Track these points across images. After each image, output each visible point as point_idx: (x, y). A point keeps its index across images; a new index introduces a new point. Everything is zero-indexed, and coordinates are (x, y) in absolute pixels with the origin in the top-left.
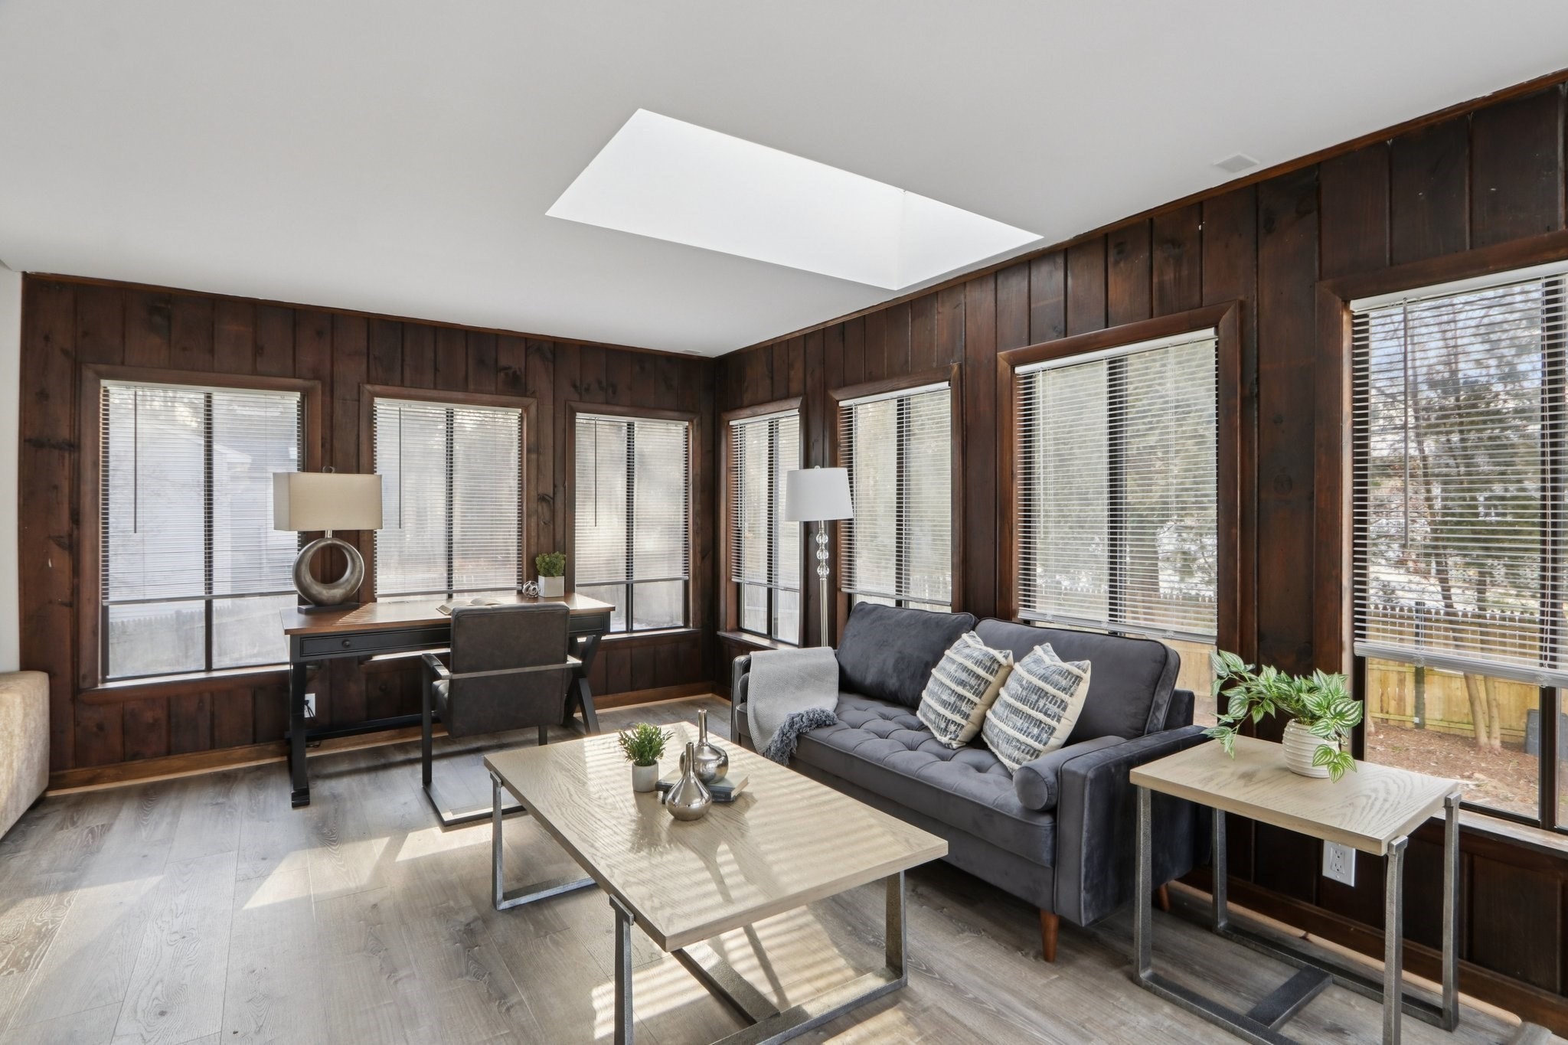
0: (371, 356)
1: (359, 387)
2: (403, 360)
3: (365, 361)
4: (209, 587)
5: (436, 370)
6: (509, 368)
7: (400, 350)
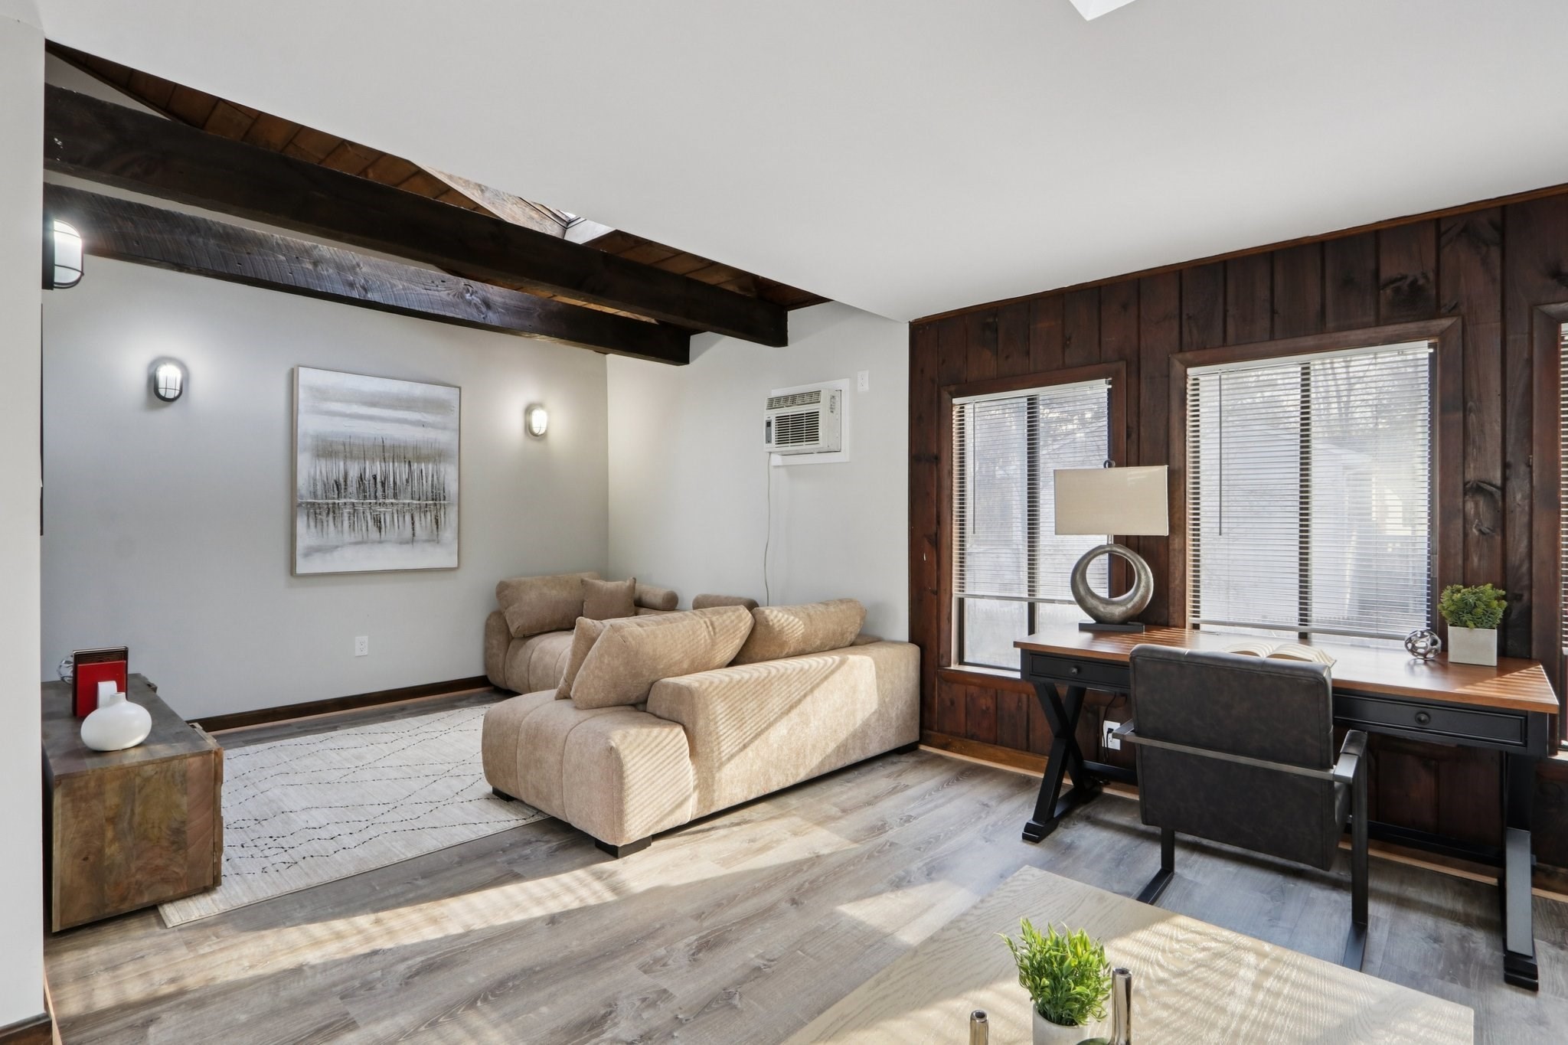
0: (1184, 317)
1: (1169, 359)
2: (1225, 312)
3: (1176, 324)
4: (1032, 590)
5: (1273, 312)
6: (1404, 278)
7: (1221, 300)
